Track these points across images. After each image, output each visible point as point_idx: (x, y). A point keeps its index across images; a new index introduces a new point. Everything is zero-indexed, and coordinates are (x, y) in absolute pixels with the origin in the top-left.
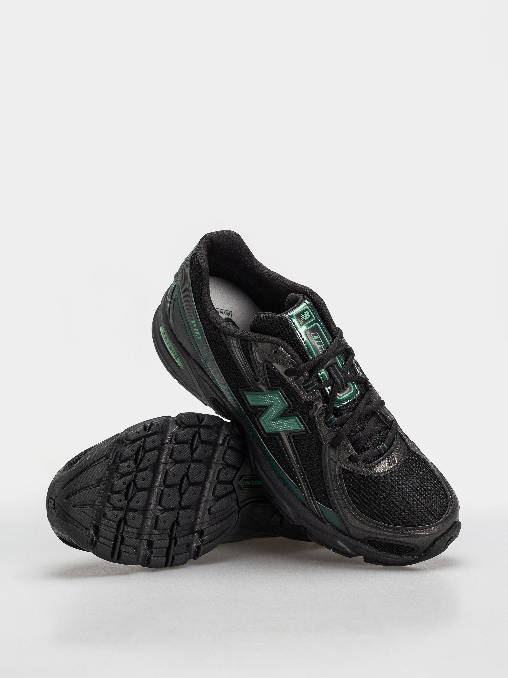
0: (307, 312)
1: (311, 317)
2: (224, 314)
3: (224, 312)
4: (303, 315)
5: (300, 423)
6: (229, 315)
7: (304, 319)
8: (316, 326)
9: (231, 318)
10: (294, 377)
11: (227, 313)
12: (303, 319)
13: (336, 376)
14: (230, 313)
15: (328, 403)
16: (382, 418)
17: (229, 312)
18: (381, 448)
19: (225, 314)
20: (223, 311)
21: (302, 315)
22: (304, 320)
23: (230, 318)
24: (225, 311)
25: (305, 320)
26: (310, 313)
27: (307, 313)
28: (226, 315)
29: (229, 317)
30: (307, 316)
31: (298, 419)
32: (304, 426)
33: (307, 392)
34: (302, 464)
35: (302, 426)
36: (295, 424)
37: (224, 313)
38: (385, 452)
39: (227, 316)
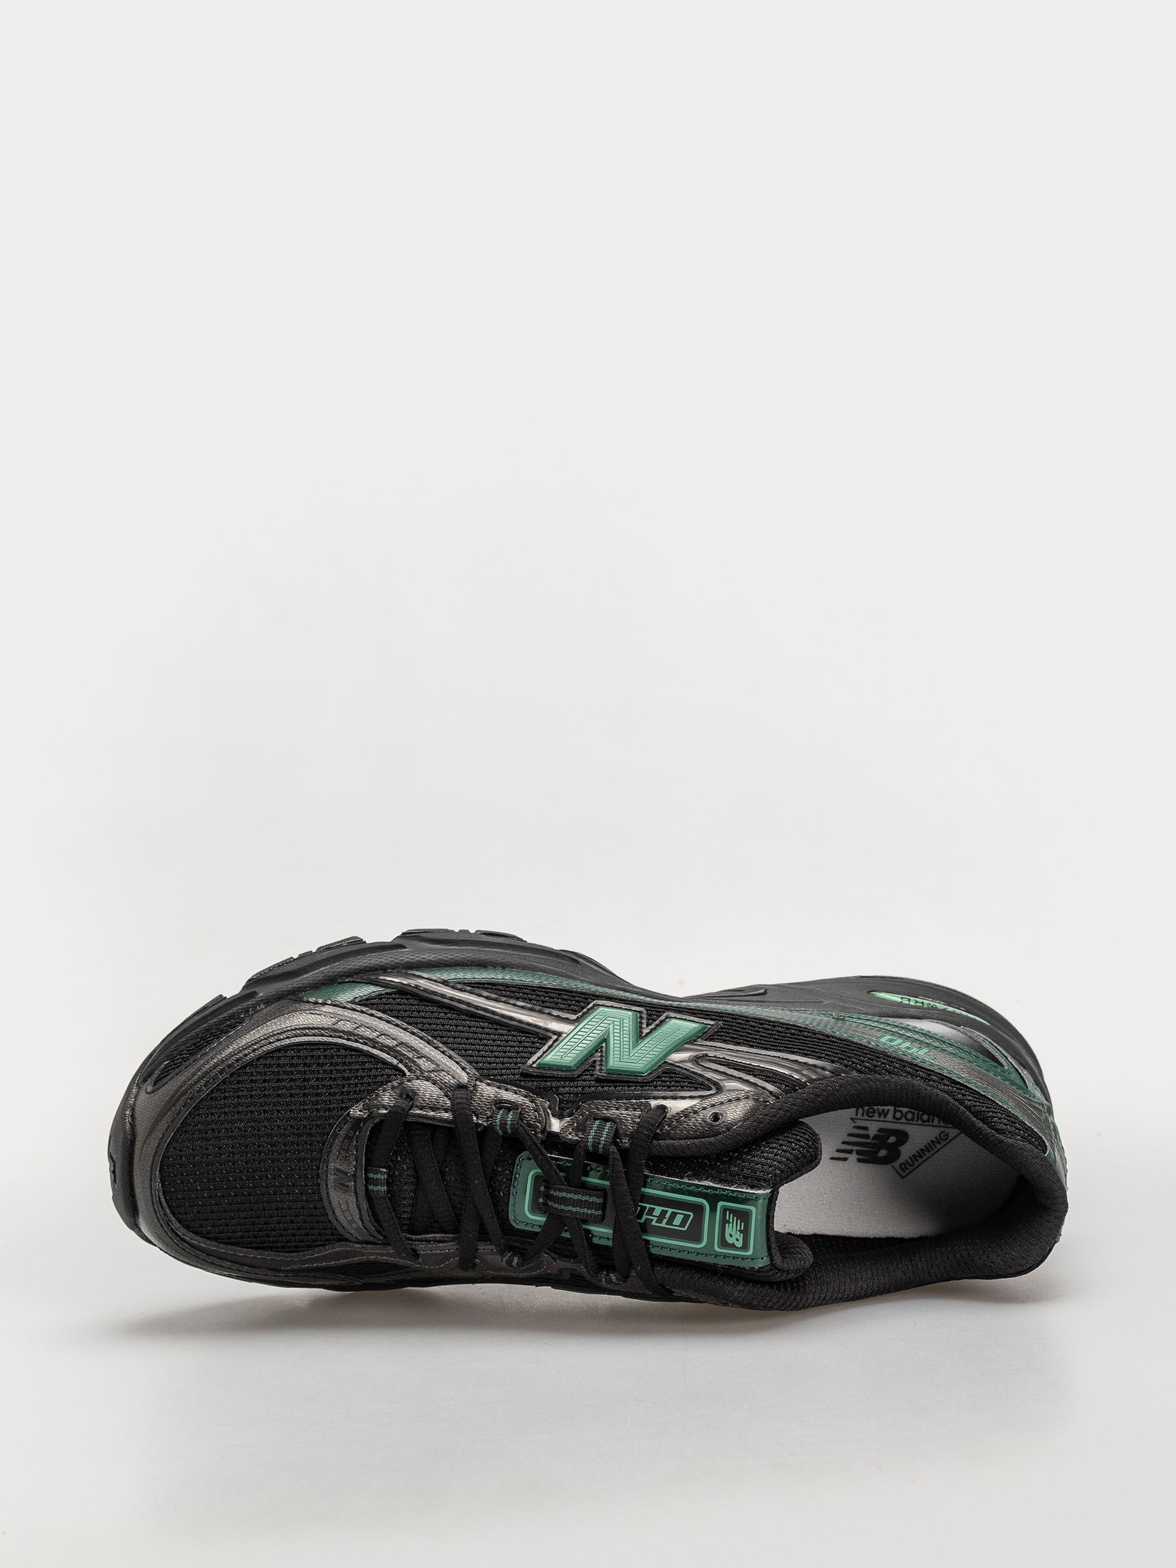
0: (739, 1244)
1: (724, 1243)
2: (910, 1158)
3: (916, 1162)
4: (738, 1229)
6: (900, 1166)
7: (731, 1224)
8: (699, 1239)
9: (891, 1165)
11: (908, 1166)
12: (731, 1221)
13: (576, 1197)
14: (904, 1171)
17: (907, 1171)
18: (379, 1176)
19: (909, 1160)
20: (919, 1163)
21: (741, 1228)
22: (729, 1222)
23: (893, 1164)
24: (916, 1165)
25: (727, 1225)
26: (733, 1246)
27: (737, 1240)
28: (906, 1161)
29: (897, 1164)
30: (731, 1236)
37: (911, 1160)
39: (901, 1160)
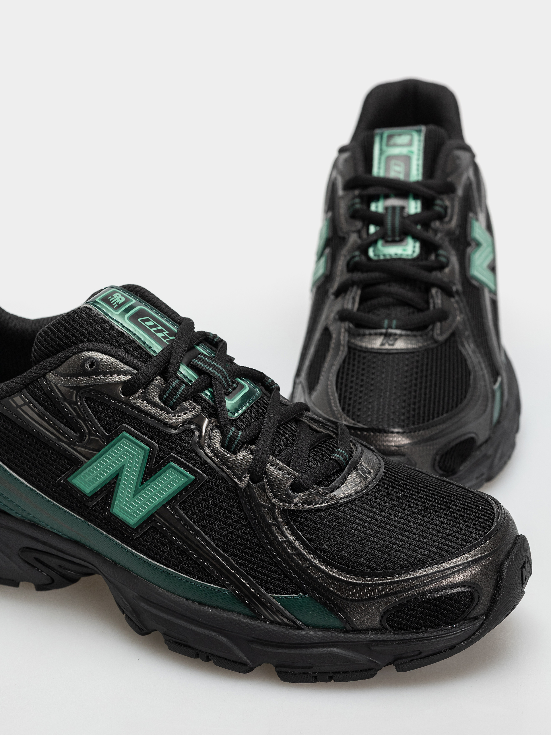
5: (183, 470)
8: (141, 309)
10: (139, 394)
12: (115, 303)
15: (216, 416)
16: (315, 427)
21: (112, 298)
26: (123, 296)
30: (121, 299)
31: (177, 466)
32: (192, 472)
33: (173, 408)
34: (216, 545)
35: (188, 474)
36: (176, 475)
38: (347, 463)
